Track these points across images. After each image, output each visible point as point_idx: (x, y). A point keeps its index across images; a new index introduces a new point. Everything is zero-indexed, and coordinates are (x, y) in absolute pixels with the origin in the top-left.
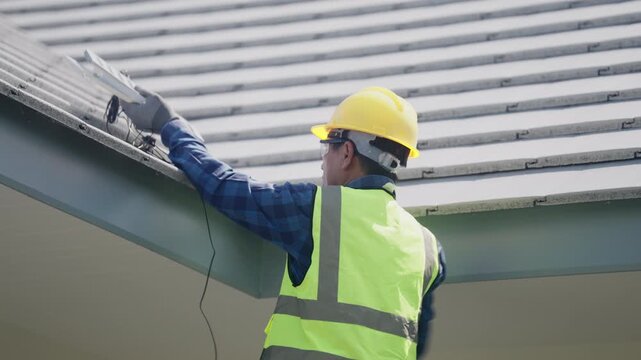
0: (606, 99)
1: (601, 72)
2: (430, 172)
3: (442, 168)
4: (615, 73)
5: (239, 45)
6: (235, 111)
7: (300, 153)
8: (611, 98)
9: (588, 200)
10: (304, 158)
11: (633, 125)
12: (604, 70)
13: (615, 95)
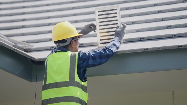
0: (132, 23)
1: (130, 16)
2: (82, 45)
3: (85, 44)
4: (134, 16)
5: (24, 7)
6: (23, 27)
7: (43, 39)
8: (133, 23)
9: (127, 52)
10: (44, 41)
11: (140, 31)
12: (131, 15)
13: (134, 22)
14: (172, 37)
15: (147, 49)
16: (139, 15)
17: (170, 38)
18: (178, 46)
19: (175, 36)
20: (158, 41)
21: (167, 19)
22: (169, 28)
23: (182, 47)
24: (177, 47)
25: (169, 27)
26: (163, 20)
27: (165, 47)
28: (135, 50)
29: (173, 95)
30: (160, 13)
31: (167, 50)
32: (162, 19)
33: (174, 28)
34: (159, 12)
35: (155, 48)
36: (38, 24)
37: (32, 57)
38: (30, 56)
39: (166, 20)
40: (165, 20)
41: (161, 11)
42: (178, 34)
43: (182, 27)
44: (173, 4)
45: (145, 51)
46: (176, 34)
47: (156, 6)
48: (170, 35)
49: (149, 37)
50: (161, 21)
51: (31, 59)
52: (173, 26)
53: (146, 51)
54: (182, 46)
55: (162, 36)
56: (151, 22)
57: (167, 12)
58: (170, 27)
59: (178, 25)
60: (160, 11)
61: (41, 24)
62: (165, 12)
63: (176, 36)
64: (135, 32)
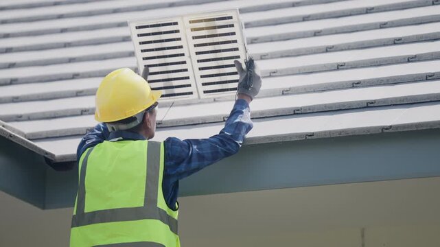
0: (269, 74)
4: (272, 58)
8: (272, 74)
10: (69, 114)
11: (290, 92)
12: (264, 56)
13: (274, 72)
14: (365, 107)
15: (312, 135)
16: (282, 57)
17: (360, 108)
18: (383, 128)
19: (372, 105)
20: (335, 116)
21: (348, 66)
22: (356, 87)
23: (390, 130)
24: (381, 131)
25: (356, 85)
26: (340, 67)
27: (354, 130)
28: (285, 136)
29: (363, 236)
30: (330, 51)
31: (359, 136)
32: (338, 65)
33: (367, 86)
34: (328, 50)
35: (330, 132)
36: (49, 76)
37: (47, 153)
38: (43, 151)
39: (347, 69)
40: (343, 69)
41: (333, 46)
42: (379, 101)
43: (384, 84)
44: (357, 31)
45: (308, 138)
46: (375, 101)
47: (318, 36)
48: (362, 102)
49: (314, 107)
50: (334, 70)
51: (46, 156)
52: (364, 81)
53: (310, 138)
54: (391, 127)
55: (343, 104)
56: (311, 73)
57: (346, 50)
58: (358, 83)
59: (376, 79)
60: (330, 48)
61: (55, 75)
62: (342, 50)
63: (376, 105)
64: (279, 95)
